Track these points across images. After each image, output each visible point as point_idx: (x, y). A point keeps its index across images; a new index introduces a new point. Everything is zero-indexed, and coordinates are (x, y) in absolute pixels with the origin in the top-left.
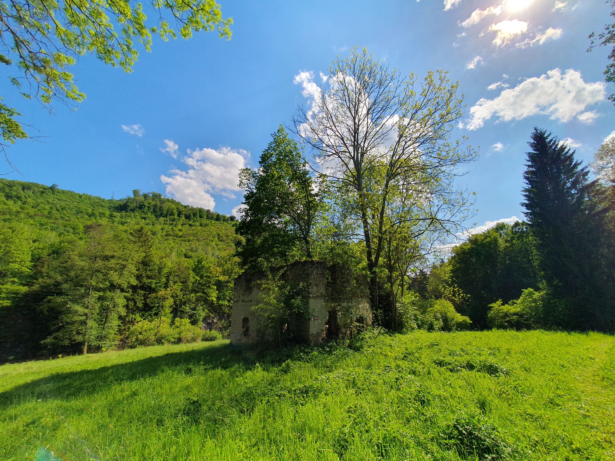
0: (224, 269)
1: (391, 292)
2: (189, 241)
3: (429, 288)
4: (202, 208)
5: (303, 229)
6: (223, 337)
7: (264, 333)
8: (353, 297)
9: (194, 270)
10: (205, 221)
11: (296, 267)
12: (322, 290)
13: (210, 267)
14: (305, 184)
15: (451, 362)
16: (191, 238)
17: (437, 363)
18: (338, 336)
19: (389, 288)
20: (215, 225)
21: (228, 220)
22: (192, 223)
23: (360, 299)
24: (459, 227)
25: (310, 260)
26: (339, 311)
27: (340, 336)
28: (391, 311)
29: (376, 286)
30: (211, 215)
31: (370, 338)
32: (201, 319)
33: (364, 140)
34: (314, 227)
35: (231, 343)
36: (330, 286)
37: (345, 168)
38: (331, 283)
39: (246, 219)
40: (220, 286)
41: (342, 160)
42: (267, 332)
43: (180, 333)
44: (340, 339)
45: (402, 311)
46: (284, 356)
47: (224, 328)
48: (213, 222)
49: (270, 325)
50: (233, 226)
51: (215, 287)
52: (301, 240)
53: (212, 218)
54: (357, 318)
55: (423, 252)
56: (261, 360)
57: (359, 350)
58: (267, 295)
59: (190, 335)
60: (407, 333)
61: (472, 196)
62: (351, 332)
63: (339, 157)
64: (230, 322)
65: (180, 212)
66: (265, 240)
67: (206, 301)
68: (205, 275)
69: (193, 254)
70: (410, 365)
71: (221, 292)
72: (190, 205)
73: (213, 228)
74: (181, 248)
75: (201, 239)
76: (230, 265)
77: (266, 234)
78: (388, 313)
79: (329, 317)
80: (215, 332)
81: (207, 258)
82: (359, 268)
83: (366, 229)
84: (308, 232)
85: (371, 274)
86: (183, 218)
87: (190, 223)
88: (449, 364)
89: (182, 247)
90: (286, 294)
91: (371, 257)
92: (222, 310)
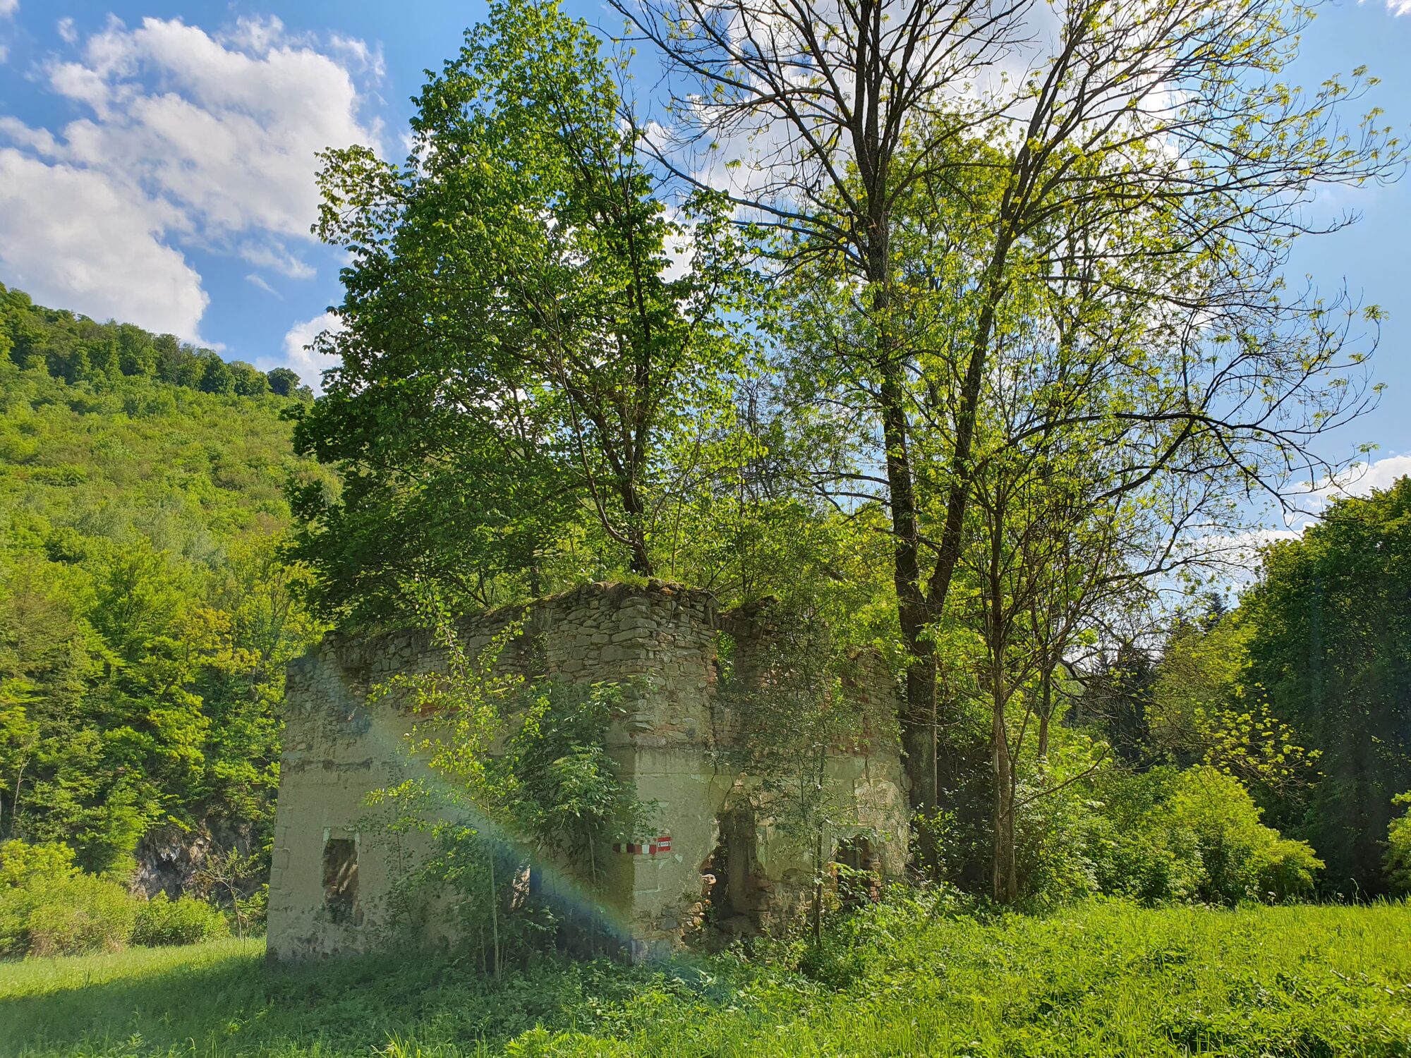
0: (240, 621)
1: (998, 734)
2: (71, 480)
3: (1157, 720)
4: (134, 329)
5: (617, 444)
6: (236, 928)
7: (423, 909)
8: (829, 753)
9: (97, 620)
10: (146, 388)
11: (580, 613)
12: (694, 717)
13: (170, 605)
14: (628, 235)
15: (1234, 1031)
16: (81, 469)
17: (1176, 1036)
18: (755, 922)
19: (987, 717)
20: (198, 411)
21: (260, 390)
22: (85, 397)
23: (859, 762)
24: (1297, 459)
25: (645, 582)
26: (764, 812)
27: (767, 921)
28: (990, 816)
29: (929, 705)
30: (179, 360)
31: (895, 930)
32: (131, 846)
33: (904, 41)
34: (668, 436)
35: (271, 953)
36: (729, 702)
37: (812, 167)
38: (734, 688)
39: (348, 389)
40: (218, 695)
41: (802, 128)
42: (439, 905)
43: (25, 910)
44: (765, 934)
45: (1039, 818)
46: (515, 1010)
47: (236, 884)
48: (190, 394)
49: (452, 873)
50: (287, 415)
51: (198, 700)
52: (605, 495)
53: (182, 379)
54: (842, 843)
55: (1136, 564)
56: (411, 1029)
57: (846, 983)
58: (444, 741)
59: (73, 917)
60: (1052, 911)
61: (1361, 322)
62: (816, 905)
63: (791, 114)
64: (268, 860)
65: (27, 340)
66: (443, 487)
67: (153, 764)
68: (148, 645)
69: (91, 545)
70: (1064, 1044)
71: (225, 723)
72: (77, 311)
73: (188, 422)
74: (33, 514)
75: (130, 473)
76: (266, 601)
77: (446, 461)
78: (979, 825)
79: (719, 840)
80: (195, 905)
81: (156, 565)
82: (860, 625)
83: (898, 451)
84: (640, 457)
85: (910, 653)
86: (42, 370)
87: (77, 394)
88: (1228, 1041)
89: (38, 509)
90: (527, 735)
91: (915, 575)
92: (227, 805)
